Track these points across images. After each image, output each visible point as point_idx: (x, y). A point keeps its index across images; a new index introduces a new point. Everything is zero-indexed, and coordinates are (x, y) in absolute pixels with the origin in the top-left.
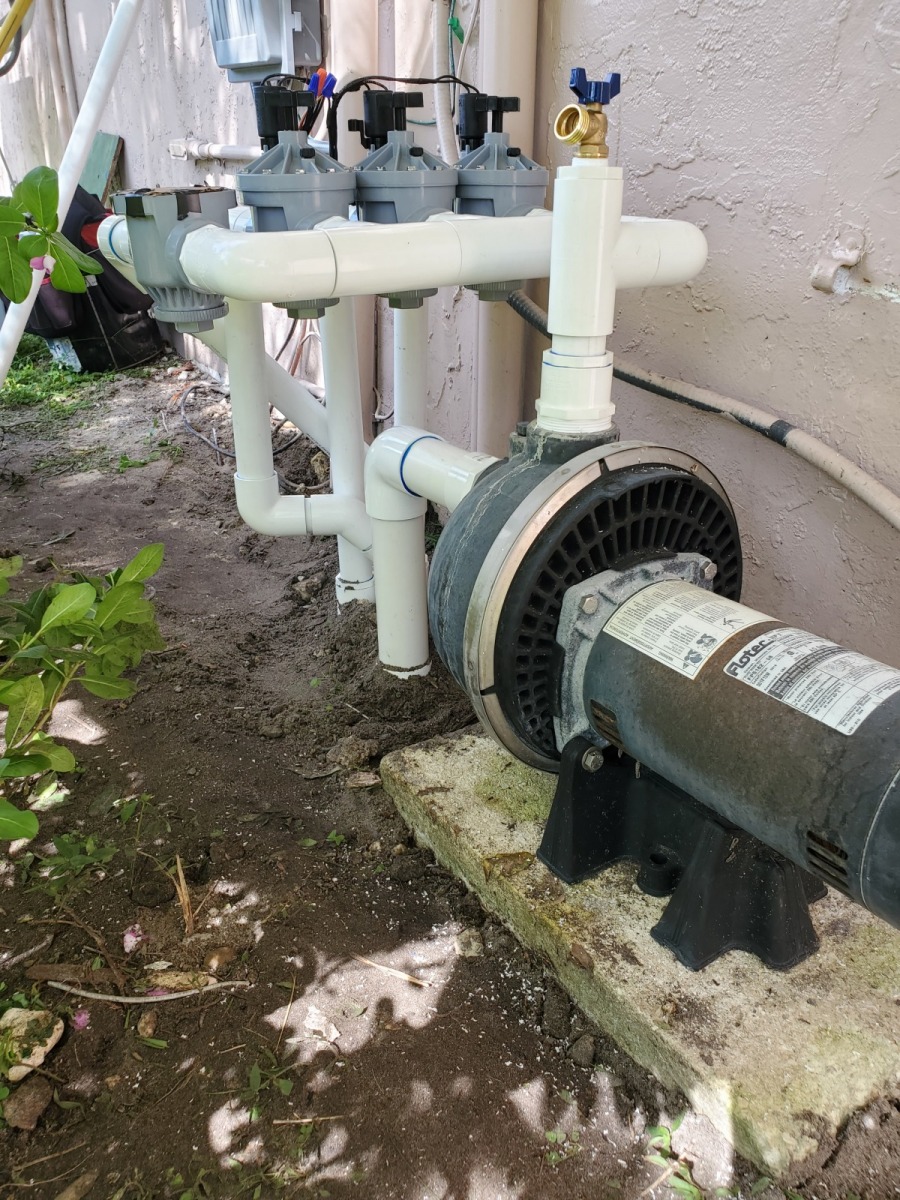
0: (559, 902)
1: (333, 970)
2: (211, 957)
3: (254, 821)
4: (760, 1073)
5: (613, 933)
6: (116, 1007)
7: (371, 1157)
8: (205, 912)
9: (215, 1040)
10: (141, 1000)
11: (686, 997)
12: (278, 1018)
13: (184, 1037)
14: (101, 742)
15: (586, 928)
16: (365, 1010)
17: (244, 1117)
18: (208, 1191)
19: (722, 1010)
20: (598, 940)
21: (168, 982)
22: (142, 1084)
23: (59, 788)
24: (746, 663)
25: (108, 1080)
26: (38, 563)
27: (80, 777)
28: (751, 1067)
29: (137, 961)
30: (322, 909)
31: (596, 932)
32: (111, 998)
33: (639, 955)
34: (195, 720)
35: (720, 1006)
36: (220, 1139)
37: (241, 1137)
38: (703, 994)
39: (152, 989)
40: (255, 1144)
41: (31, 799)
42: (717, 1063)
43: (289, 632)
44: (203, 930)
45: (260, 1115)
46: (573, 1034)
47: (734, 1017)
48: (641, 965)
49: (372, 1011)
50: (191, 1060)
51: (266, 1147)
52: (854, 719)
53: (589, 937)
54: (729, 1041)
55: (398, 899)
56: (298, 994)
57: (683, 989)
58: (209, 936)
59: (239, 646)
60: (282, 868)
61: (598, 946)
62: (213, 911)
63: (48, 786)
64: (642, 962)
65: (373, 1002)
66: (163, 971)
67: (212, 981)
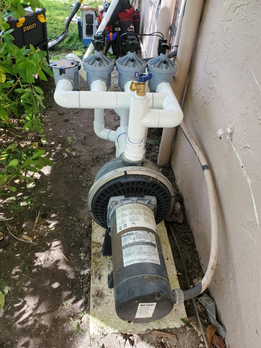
0: (97, 258)
2: (35, 236)
3: (64, 208)
4: (101, 315)
5: (101, 271)
6: (13, 238)
7: (31, 289)
8: (40, 225)
9: (24, 253)
10: (18, 239)
11: (102, 292)
12: (37, 254)
13: (20, 249)
14: (48, 175)
15: (97, 267)
16: (52, 261)
17: (19, 270)
18: (5, 280)
19: (106, 299)
20: (97, 271)
21: (25, 237)
22: (9, 255)
23: (34, 184)
24: (125, 236)
25: (4, 251)
26: (66, 119)
27: (39, 183)
28: (101, 313)
29: (23, 230)
30: (61, 235)
31: (98, 269)
32: (14, 236)
33: (102, 278)
34: (69, 177)
35: (107, 298)
36: (13, 272)
37: (17, 273)
38: (106, 294)
39: (21, 237)
40: (18, 276)
41: (27, 184)
42: (95, 308)
43: (107, 159)
44: (37, 229)
45: (22, 271)
46: (87, 285)
47: (107, 301)
48: (100, 281)
49: (54, 261)
50: (19, 254)
51: (19, 278)
52: (127, 264)
53: (96, 269)
54: (101, 306)
55: (78, 239)
56: (43, 251)
57: (103, 290)
58: (38, 231)
59: (93, 159)
60: (61, 221)
61: (96, 272)
62: (42, 226)
63: (32, 183)
64: (101, 280)
65: (56, 259)
66: (25, 235)
67: (32, 241)
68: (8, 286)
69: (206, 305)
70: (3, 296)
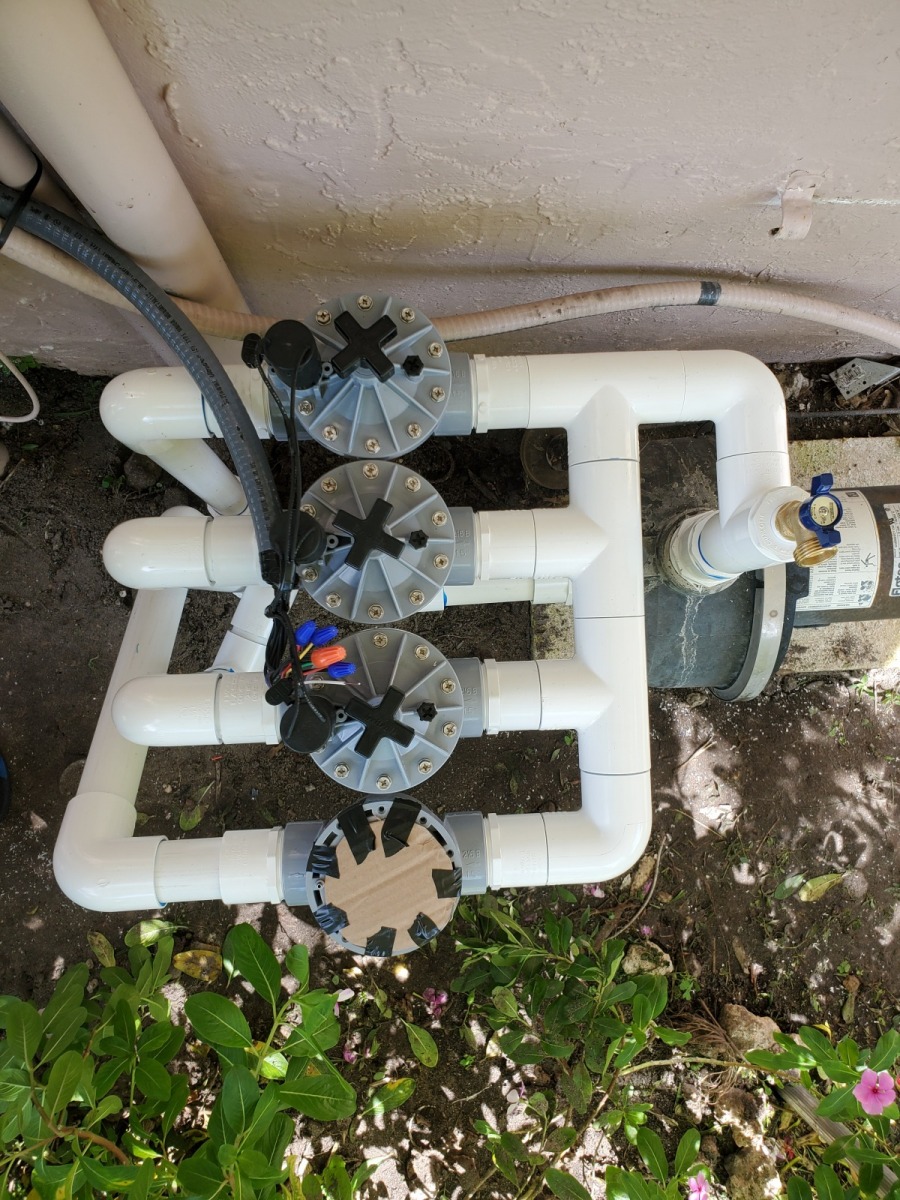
1: (680, 788)
6: (646, 912)
10: (650, 896)
11: (839, 641)
12: (701, 832)
13: (683, 881)
16: (716, 785)
17: (745, 866)
21: (641, 881)
22: (695, 907)
25: (687, 923)
29: (616, 893)
32: (640, 912)
36: (749, 880)
37: (752, 870)
39: (641, 890)
45: (748, 858)
48: (808, 648)
49: (717, 779)
50: (698, 881)
51: (765, 860)
56: (688, 814)
57: (834, 638)
64: (806, 645)
65: (711, 776)
66: (633, 880)
67: (656, 856)
68: (784, 880)
69: (865, 383)
70: (808, 884)
